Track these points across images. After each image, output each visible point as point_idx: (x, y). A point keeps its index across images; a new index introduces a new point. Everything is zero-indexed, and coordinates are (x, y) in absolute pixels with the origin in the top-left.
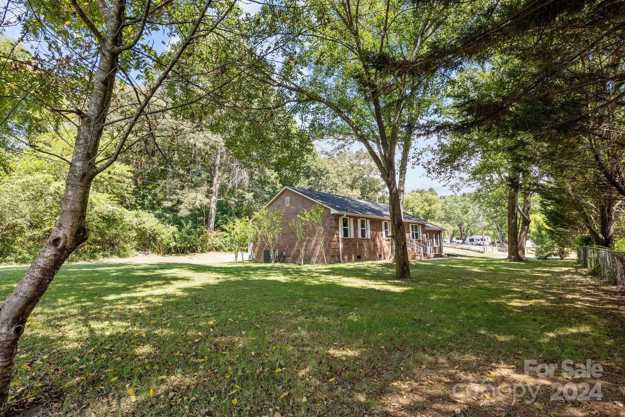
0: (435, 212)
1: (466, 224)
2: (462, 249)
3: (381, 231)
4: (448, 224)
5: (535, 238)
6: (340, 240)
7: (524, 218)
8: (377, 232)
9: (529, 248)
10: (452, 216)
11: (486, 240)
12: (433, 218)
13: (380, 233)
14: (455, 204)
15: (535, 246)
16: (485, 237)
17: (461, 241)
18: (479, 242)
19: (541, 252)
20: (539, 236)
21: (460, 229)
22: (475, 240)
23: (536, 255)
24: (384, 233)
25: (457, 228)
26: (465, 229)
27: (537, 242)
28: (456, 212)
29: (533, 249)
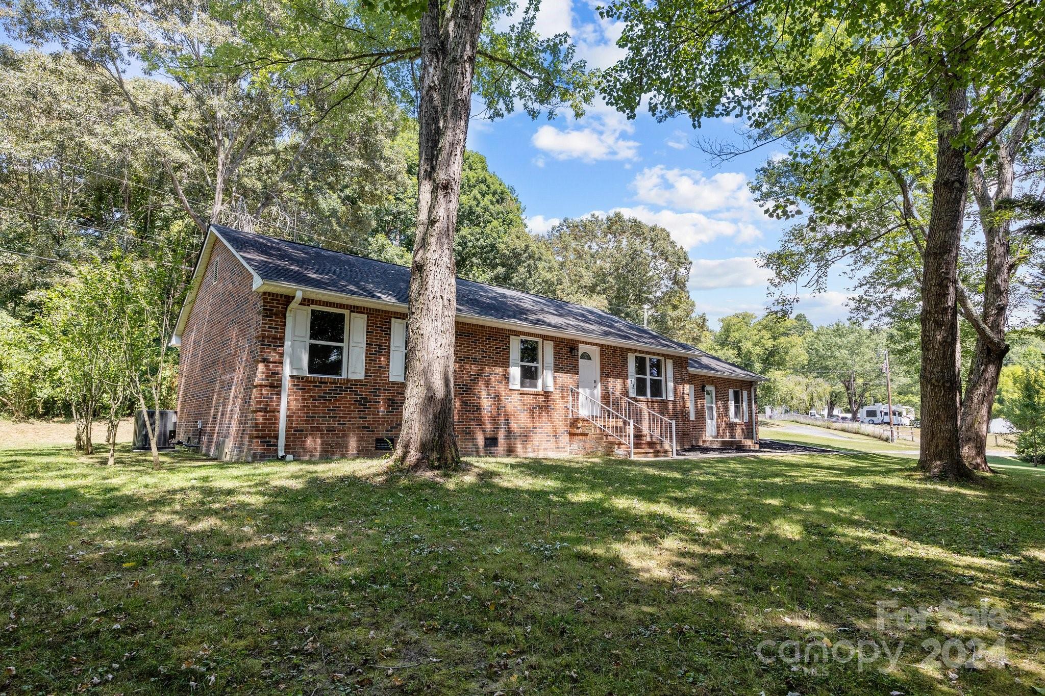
0: (786, 353)
1: (860, 381)
2: (843, 430)
3: (506, 364)
4: (821, 380)
5: (1018, 412)
6: (287, 383)
7: (983, 338)
8: (482, 365)
9: (1001, 434)
10: (830, 363)
11: (904, 413)
12: (781, 364)
13: (499, 370)
14: (838, 340)
15: (1015, 430)
16: (903, 409)
17: (849, 416)
18: (887, 419)
19: (1032, 445)
20: (1027, 406)
21: (848, 389)
22: (878, 414)
23: (1018, 452)
24: (515, 372)
25: (840, 387)
26: (859, 391)
27: (1019, 422)
28: (837, 354)
29: (1012, 437)
